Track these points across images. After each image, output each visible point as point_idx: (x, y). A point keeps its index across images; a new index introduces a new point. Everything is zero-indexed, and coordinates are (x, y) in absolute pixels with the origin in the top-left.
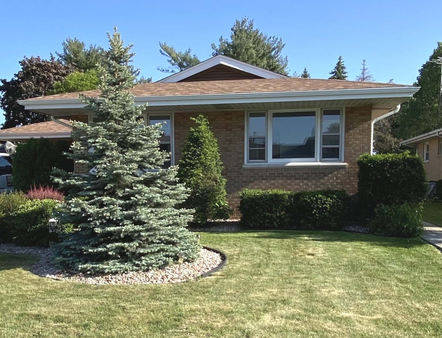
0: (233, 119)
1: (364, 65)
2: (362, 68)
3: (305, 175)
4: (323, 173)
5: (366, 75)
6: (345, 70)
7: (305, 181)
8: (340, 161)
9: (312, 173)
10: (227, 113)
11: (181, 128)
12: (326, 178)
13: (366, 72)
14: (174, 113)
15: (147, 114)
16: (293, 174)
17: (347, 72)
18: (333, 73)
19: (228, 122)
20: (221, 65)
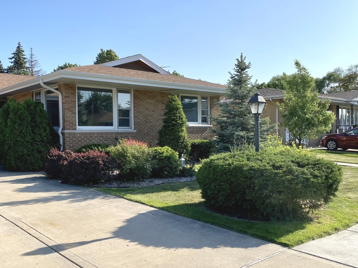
0: (165, 97)
1: (31, 52)
2: (30, 54)
3: (197, 132)
4: (203, 130)
5: (33, 59)
6: (24, 53)
7: (197, 135)
8: (208, 124)
9: (199, 131)
10: (163, 93)
11: (138, 100)
12: (205, 133)
13: (33, 57)
14: (134, 90)
15: (117, 89)
16: (192, 131)
17: (25, 55)
18: (14, 54)
19: (163, 99)
20: (140, 61)
